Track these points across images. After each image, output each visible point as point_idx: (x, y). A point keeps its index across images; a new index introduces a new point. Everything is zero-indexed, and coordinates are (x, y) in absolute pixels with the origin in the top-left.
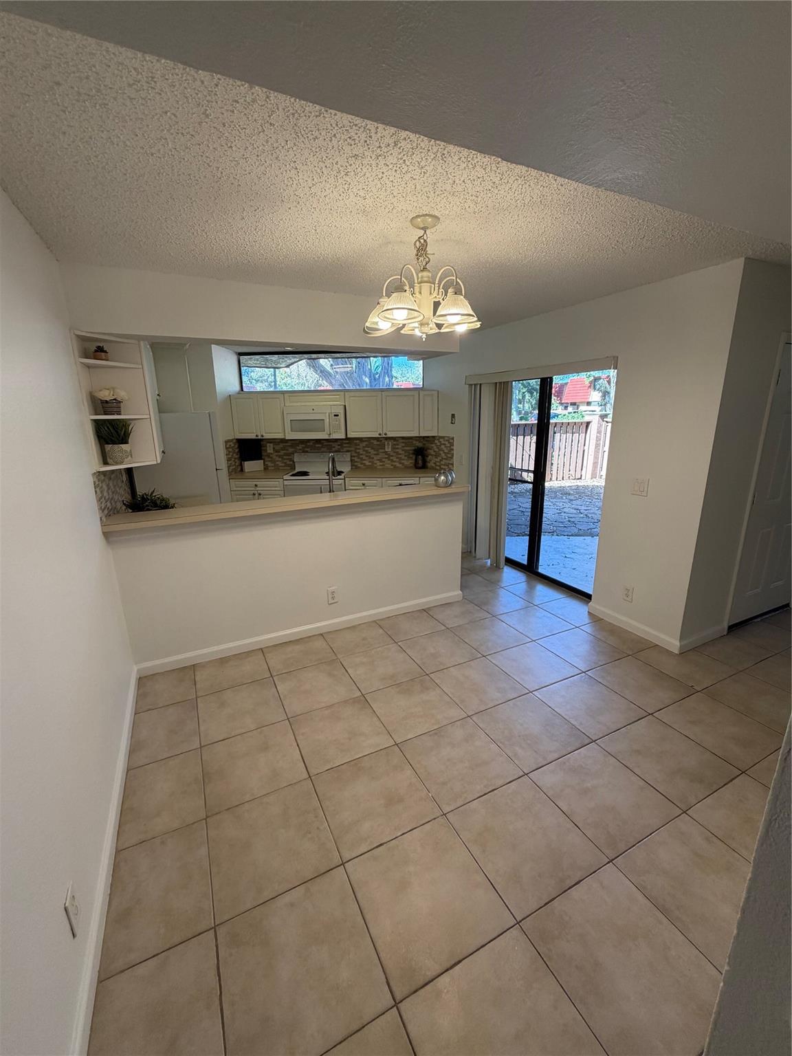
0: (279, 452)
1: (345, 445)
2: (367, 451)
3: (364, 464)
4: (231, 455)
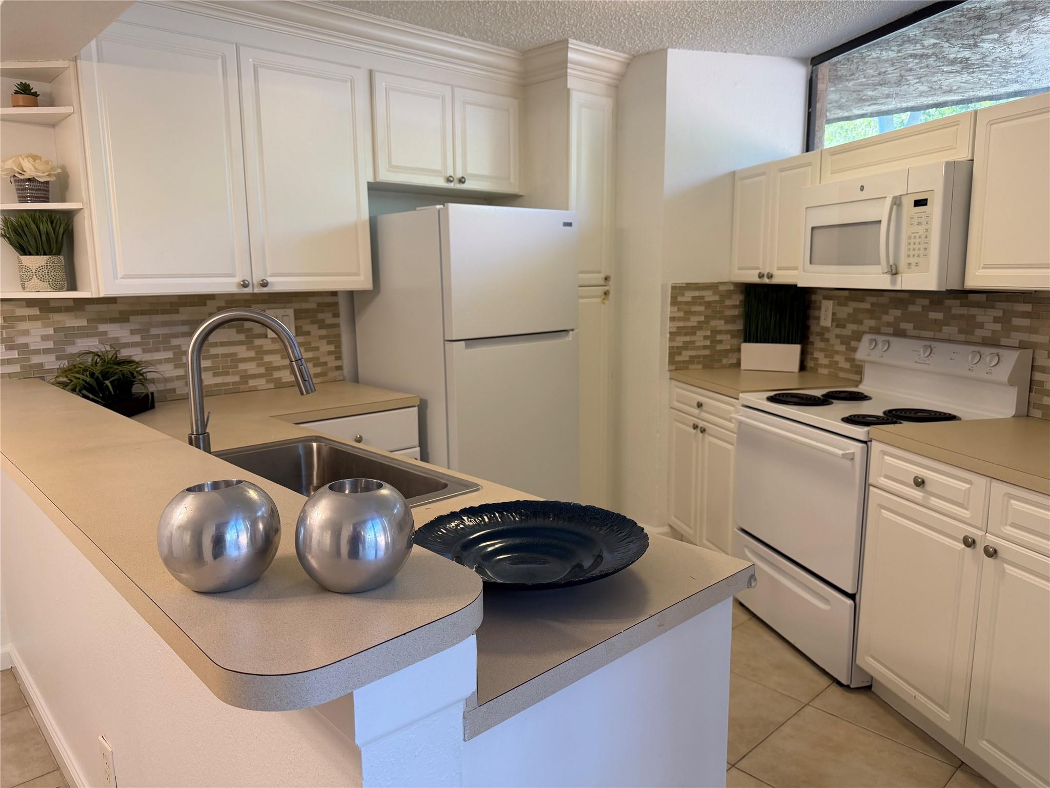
4: (694, 321)
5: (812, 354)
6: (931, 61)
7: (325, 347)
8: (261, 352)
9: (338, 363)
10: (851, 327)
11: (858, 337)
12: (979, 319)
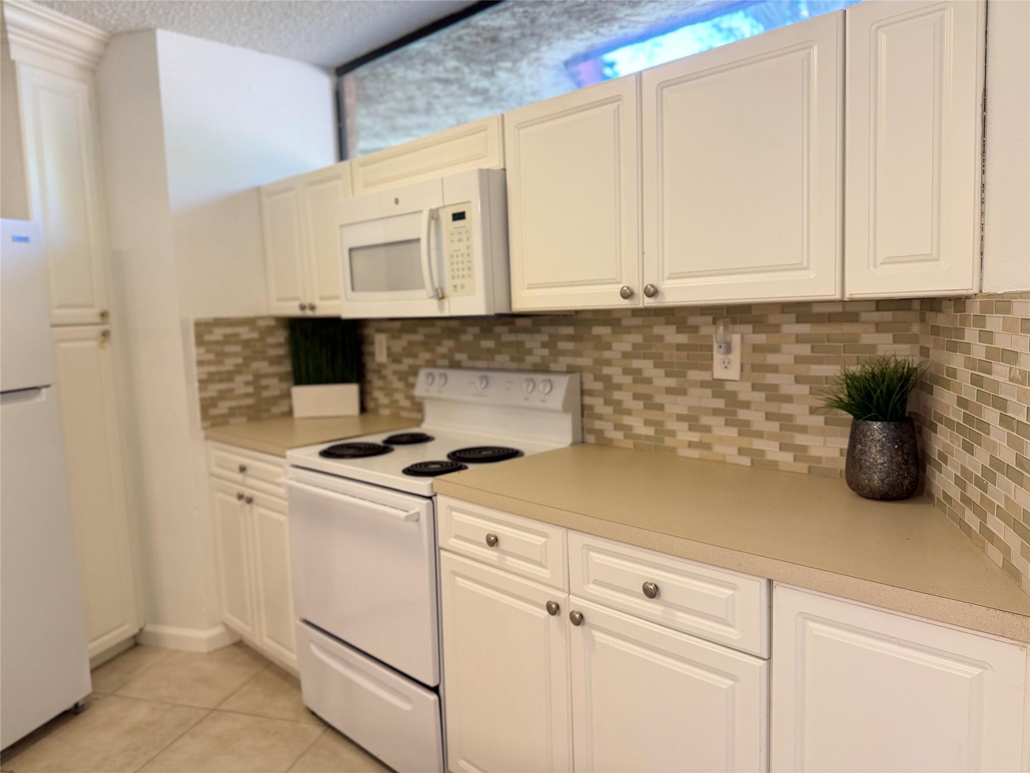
0: (400, 362)
1: (563, 345)
2: (638, 377)
3: (627, 430)
4: (229, 364)
5: (371, 393)
10: (407, 362)
11: (414, 371)
12: (528, 345)
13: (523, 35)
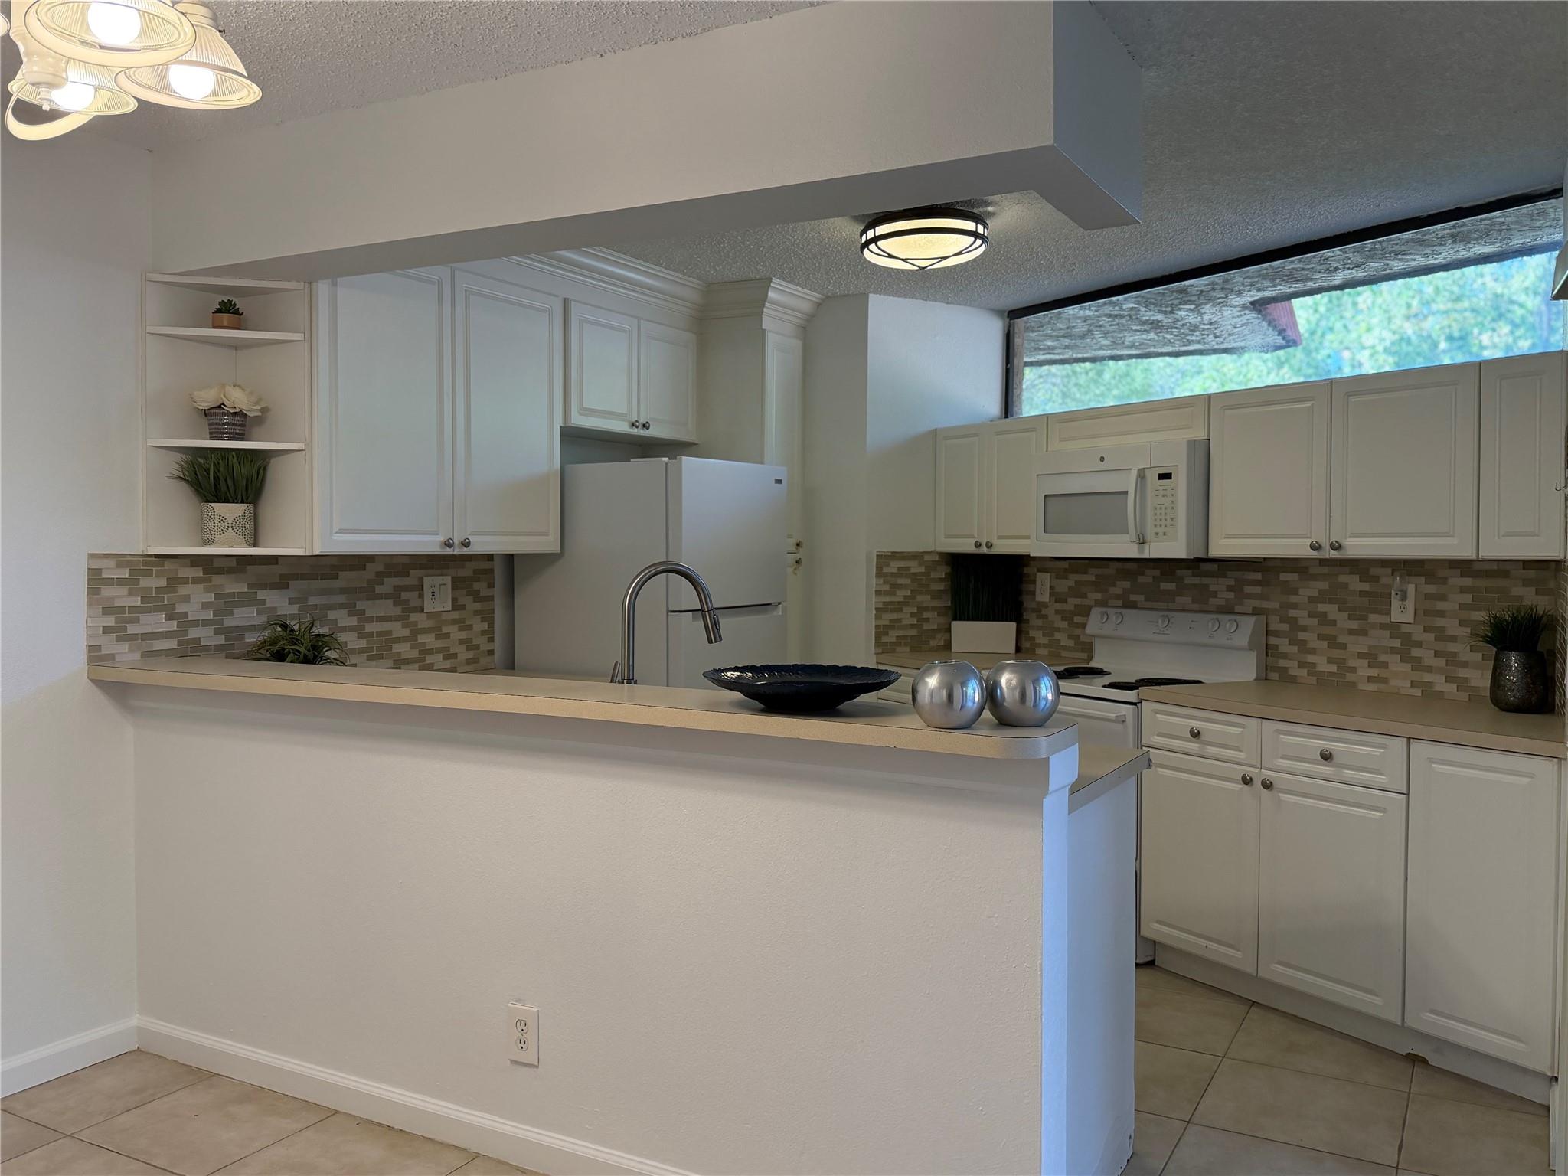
0: (1065, 601)
1: (1248, 589)
2: (1323, 618)
3: (1311, 668)
4: (901, 595)
5: (1028, 633)
6: (1124, 321)
7: (479, 626)
8: (416, 631)
9: (489, 647)
10: (1073, 602)
11: (1086, 612)
12: (1212, 588)
13: (1214, 289)
